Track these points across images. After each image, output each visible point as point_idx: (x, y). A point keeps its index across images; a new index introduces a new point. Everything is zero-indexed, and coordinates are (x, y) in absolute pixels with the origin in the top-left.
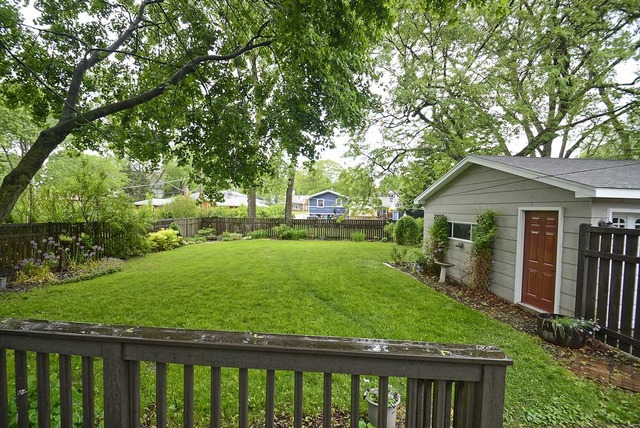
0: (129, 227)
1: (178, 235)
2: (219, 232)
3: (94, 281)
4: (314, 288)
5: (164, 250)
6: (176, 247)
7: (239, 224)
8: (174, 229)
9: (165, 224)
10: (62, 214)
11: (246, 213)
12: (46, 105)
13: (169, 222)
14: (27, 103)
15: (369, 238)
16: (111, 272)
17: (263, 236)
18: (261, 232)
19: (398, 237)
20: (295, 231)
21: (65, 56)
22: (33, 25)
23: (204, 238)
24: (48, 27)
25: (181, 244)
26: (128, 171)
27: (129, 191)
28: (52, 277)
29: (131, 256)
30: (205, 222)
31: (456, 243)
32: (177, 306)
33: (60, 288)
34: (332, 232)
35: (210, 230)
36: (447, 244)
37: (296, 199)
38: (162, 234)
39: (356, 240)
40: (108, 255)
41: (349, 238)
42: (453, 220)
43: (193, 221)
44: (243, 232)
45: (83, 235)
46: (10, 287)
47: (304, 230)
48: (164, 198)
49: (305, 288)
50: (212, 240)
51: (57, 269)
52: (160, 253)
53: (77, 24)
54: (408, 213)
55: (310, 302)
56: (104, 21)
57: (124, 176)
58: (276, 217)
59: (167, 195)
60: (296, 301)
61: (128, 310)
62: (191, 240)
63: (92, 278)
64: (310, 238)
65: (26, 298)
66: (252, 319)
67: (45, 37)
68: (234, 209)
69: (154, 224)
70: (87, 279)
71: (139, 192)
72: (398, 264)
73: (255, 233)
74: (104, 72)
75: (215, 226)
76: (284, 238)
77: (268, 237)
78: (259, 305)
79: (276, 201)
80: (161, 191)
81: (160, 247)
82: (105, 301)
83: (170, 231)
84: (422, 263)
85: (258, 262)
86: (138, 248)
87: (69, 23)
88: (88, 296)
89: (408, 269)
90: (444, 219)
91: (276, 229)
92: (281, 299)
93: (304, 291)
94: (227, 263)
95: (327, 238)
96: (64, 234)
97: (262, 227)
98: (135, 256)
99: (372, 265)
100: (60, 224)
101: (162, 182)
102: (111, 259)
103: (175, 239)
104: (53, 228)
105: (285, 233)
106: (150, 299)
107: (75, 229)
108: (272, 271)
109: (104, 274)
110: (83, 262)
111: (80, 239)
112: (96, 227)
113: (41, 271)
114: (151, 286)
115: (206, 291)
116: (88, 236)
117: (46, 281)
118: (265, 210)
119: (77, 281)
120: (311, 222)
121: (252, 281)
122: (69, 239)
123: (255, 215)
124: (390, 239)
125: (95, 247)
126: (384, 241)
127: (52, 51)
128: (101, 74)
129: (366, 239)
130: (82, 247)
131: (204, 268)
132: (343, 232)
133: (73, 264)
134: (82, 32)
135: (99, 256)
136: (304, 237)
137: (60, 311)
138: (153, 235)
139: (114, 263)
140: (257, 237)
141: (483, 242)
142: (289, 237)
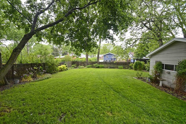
0: (53, 64)
1: (66, 67)
2: (78, 65)
3: (43, 81)
4: (112, 87)
5: (63, 71)
6: (66, 70)
7: (83, 63)
8: (65, 65)
9: (63, 64)
10: (35, 60)
11: (85, 60)
12: (29, 29)
13: (64, 63)
14: (23, 28)
15: (124, 68)
16: (48, 78)
17: (90, 67)
18: (90, 66)
19: (135, 68)
20: (100, 66)
21: (34, 13)
22: (24, 4)
23: (73, 67)
24: (29, 4)
25: (67, 69)
26: (53, 48)
27: (53, 54)
28: (32, 79)
29: (54, 73)
30: (73, 63)
31: (167, 72)
32: (67, 91)
33: (33, 83)
34: (112, 66)
35: (75, 65)
36: (162, 72)
37: (100, 56)
38: (62, 66)
39: (120, 69)
40: (47, 72)
41: (118, 68)
42: (165, 63)
43: (70, 63)
44: (85, 65)
45: (40, 67)
46: (20, 82)
47: (103, 65)
48: (62, 56)
49: (109, 87)
50: (76, 68)
51: (33, 77)
52: (61, 72)
53: (37, 3)
54: (137, 60)
55: (112, 93)
56: (44, 2)
57: (52, 50)
58: (94, 61)
59: (63, 55)
60: (107, 92)
61: (52, 92)
62: (70, 68)
63: (42, 80)
64: (105, 68)
65: (23, 87)
66: (93, 99)
67: (28, 8)
68: (82, 59)
69: (59, 63)
70: (41, 80)
71: (56, 54)
72: (139, 78)
73: (88, 66)
74: (45, 17)
75: (76, 64)
76: (97, 68)
77: (92, 67)
78: (94, 93)
79: (93, 56)
80: (61, 54)
81: (61, 70)
82: (45, 88)
83: (64, 66)
84: (151, 79)
85: (90, 76)
86: (55, 71)
87: (34, 3)
88: (41, 86)
89: (144, 80)
90: (161, 62)
91: (94, 65)
92: (101, 91)
93: (108, 87)
94: (81, 76)
95: (110, 68)
96: (35, 67)
97: (90, 64)
98: (55, 73)
99: (129, 78)
100: (34, 64)
101: (62, 51)
102: (48, 74)
103: (65, 68)
104: (32, 65)
105: (97, 66)
106: (59, 88)
107: (38, 65)
108: (96, 79)
109: (46, 79)
110: (40, 75)
111: (39, 68)
112: (44, 64)
113: (29, 78)
114: (59, 83)
115: (76, 86)
116: (42, 67)
117: (30, 81)
118: (91, 59)
119: (38, 81)
120: (105, 63)
121: (90, 83)
122: (37, 68)
123: (88, 61)
124: (132, 68)
125: (43, 71)
126: (129, 69)
127: (30, 12)
128: (44, 18)
129: (123, 68)
130: (40, 70)
131: (74, 77)
132: (115, 66)
133: (38, 75)
134: (38, 5)
135: (45, 73)
136: (103, 67)
137: (32, 92)
138: (59, 67)
139: (49, 75)
140: (89, 67)
141: (183, 72)
142: (98, 67)
